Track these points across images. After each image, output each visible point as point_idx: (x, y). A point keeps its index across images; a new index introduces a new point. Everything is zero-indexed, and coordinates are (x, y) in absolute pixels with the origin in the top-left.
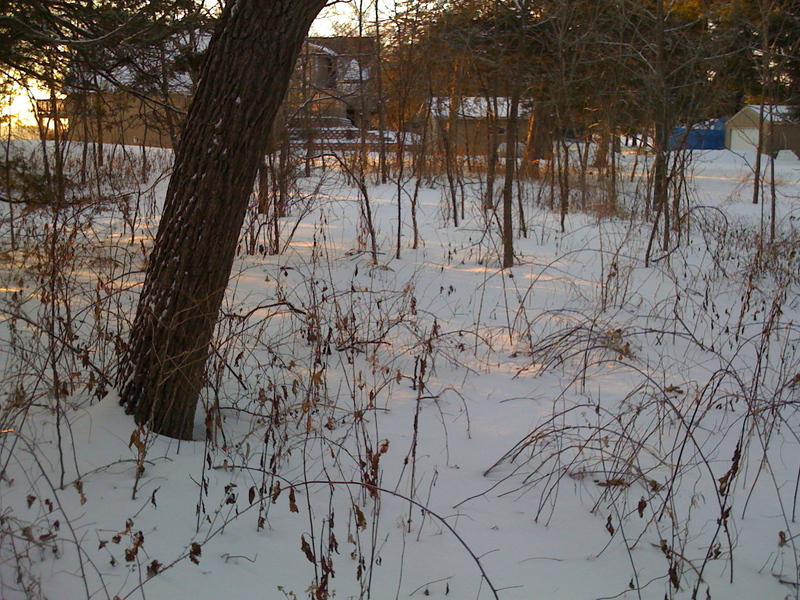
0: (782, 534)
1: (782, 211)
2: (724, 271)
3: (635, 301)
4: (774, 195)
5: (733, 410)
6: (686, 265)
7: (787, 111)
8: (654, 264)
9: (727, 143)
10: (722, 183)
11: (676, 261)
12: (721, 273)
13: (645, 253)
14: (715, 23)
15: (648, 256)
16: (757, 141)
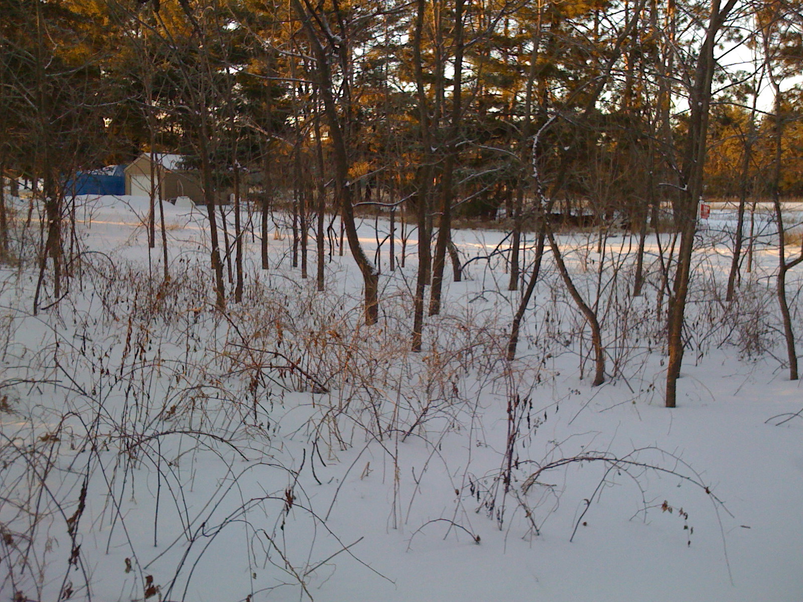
0: (127, 561)
1: (173, 254)
2: (114, 314)
3: (19, 352)
4: (165, 240)
5: (108, 450)
6: (75, 311)
7: (181, 160)
8: (41, 311)
9: (127, 188)
10: (121, 228)
11: (65, 307)
12: (111, 317)
13: (33, 301)
14: (107, 71)
15: (36, 305)
16: (150, 189)
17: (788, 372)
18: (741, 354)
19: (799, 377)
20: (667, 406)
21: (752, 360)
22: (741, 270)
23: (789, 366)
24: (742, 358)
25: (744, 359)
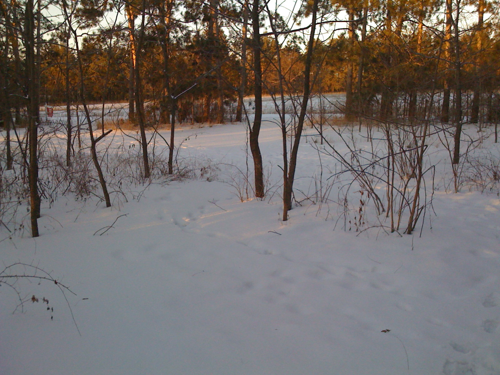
17: (104, 203)
18: (77, 197)
19: (111, 205)
20: (33, 237)
21: (84, 199)
22: (74, 146)
23: (105, 200)
24: (77, 199)
25: (79, 200)
